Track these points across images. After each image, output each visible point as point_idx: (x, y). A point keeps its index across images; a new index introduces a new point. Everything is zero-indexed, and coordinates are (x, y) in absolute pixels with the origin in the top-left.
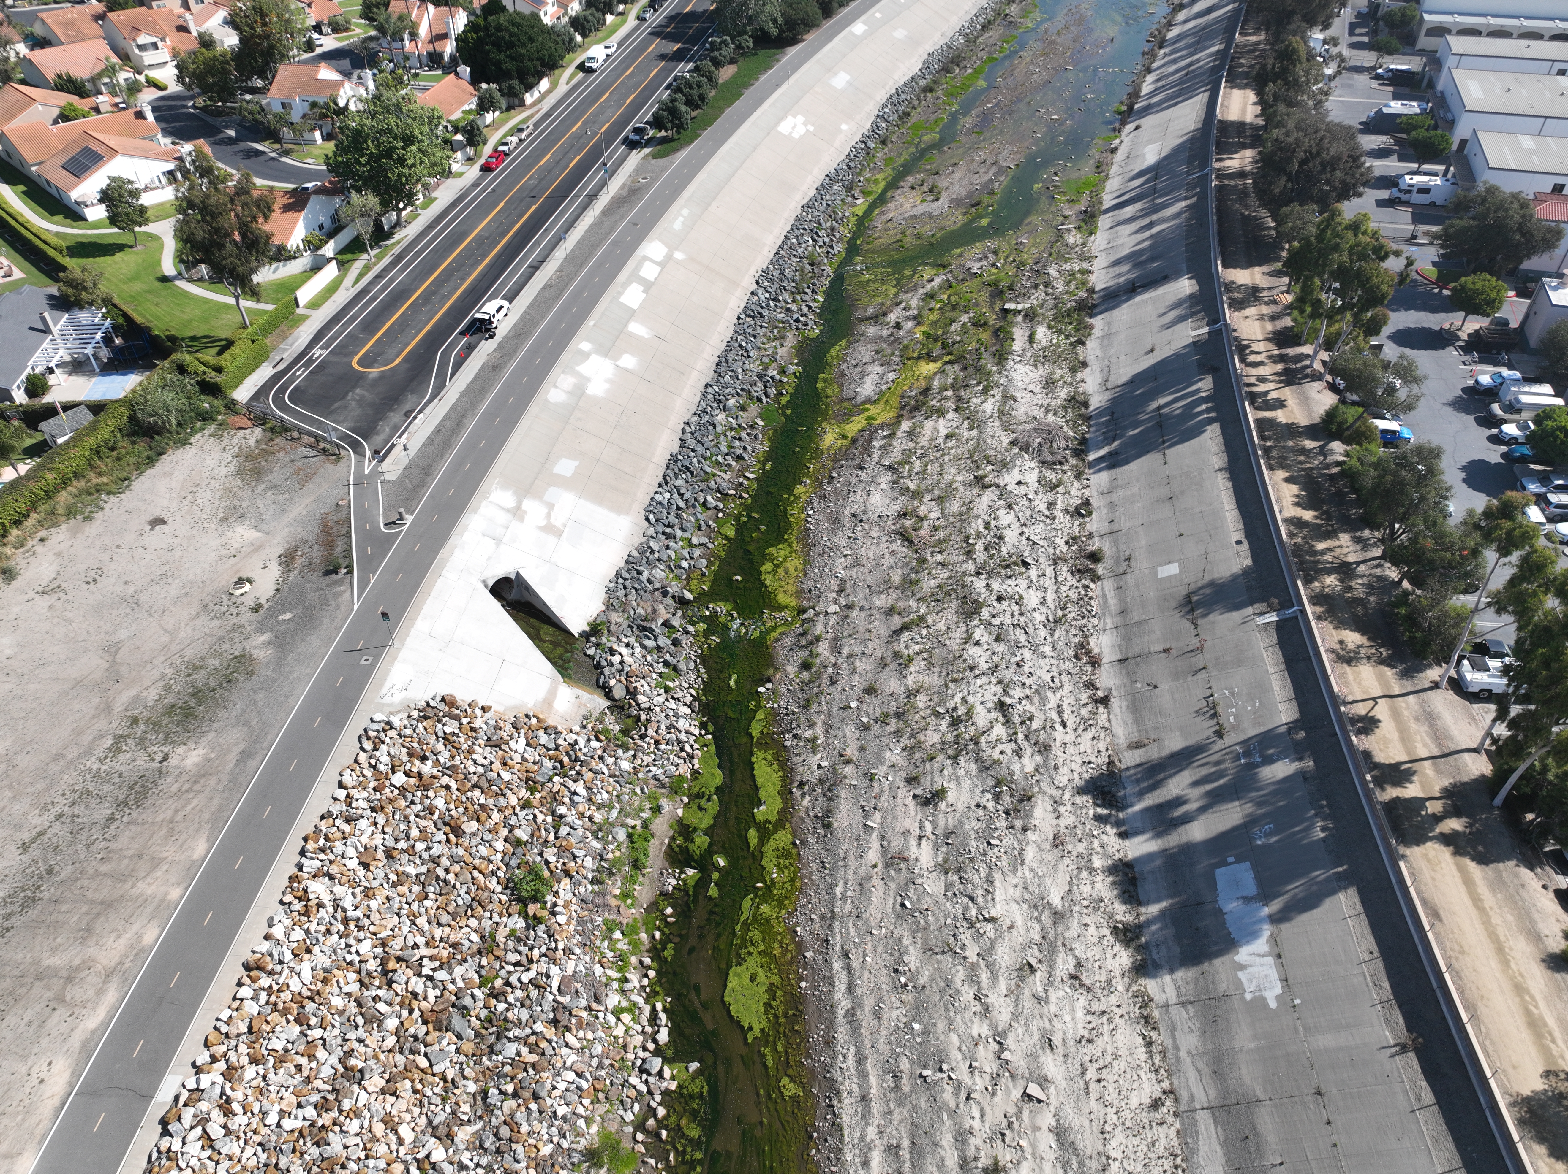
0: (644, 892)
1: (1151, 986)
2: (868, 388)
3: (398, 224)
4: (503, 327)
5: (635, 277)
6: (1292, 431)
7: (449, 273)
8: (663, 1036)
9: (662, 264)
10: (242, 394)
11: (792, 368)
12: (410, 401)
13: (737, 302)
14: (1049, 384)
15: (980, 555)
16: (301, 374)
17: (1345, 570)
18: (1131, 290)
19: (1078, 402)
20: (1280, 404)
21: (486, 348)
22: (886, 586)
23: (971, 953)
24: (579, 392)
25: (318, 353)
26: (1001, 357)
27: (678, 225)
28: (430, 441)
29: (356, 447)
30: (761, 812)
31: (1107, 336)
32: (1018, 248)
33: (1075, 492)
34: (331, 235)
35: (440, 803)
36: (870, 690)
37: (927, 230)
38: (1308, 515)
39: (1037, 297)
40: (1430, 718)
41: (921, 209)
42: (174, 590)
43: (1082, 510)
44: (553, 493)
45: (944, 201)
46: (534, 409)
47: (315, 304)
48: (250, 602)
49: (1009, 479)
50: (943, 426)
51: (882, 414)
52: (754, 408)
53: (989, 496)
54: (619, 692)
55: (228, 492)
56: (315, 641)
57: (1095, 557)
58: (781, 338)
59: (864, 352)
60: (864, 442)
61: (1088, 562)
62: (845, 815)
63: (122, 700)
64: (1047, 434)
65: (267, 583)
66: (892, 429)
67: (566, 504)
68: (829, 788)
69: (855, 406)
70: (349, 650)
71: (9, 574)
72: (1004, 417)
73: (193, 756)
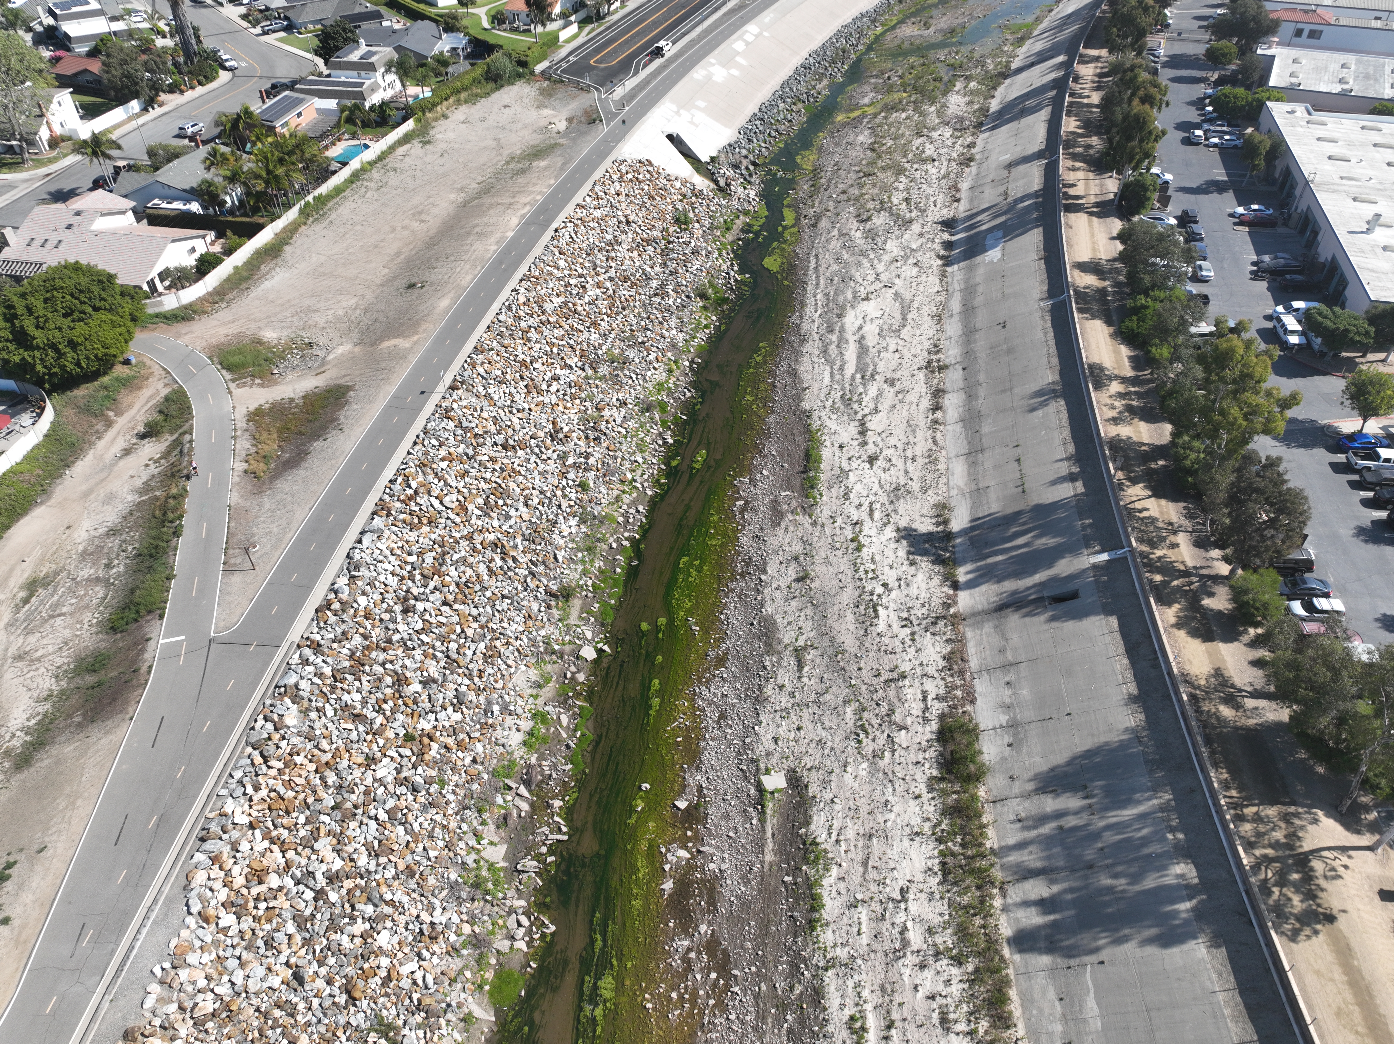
0: (730, 238)
1: (949, 269)
2: (866, 101)
3: (609, 13)
4: (668, 55)
5: (741, 38)
6: (1088, 105)
7: (637, 34)
8: (736, 268)
9: (757, 36)
10: (539, 68)
11: (824, 93)
12: (621, 76)
13: (797, 60)
14: (970, 103)
15: (910, 156)
16: (565, 65)
17: (1089, 147)
18: (1032, 65)
19: (984, 111)
20: (1088, 97)
21: (658, 62)
22: (860, 164)
23: (872, 256)
24: (709, 77)
25: (572, 58)
26: (945, 93)
27: (767, 20)
28: (633, 89)
29: (597, 89)
30: (784, 223)
31: (1010, 85)
32: (972, 51)
33: (969, 139)
34: (575, 11)
35: (646, 187)
36: (844, 192)
37: (918, 42)
38: (1080, 131)
39: (975, 71)
40: (1102, 186)
41: (916, 33)
42: (520, 125)
43: (972, 145)
44: (694, 111)
45: (931, 30)
46: (686, 79)
47: (568, 41)
48: (555, 130)
49: (935, 135)
50: (904, 115)
51: (870, 110)
52: (800, 105)
53: (921, 139)
54: (722, 183)
55: (536, 100)
56: (589, 138)
57: (971, 159)
58: (820, 80)
59: (866, 88)
60: (859, 119)
61: (967, 161)
62: (824, 223)
63: (506, 153)
64: (961, 119)
65: (562, 126)
66: (875, 116)
67: (700, 117)
68: (818, 218)
69: (857, 107)
70: (604, 140)
71: (445, 117)
72: (939, 114)
73: (543, 164)
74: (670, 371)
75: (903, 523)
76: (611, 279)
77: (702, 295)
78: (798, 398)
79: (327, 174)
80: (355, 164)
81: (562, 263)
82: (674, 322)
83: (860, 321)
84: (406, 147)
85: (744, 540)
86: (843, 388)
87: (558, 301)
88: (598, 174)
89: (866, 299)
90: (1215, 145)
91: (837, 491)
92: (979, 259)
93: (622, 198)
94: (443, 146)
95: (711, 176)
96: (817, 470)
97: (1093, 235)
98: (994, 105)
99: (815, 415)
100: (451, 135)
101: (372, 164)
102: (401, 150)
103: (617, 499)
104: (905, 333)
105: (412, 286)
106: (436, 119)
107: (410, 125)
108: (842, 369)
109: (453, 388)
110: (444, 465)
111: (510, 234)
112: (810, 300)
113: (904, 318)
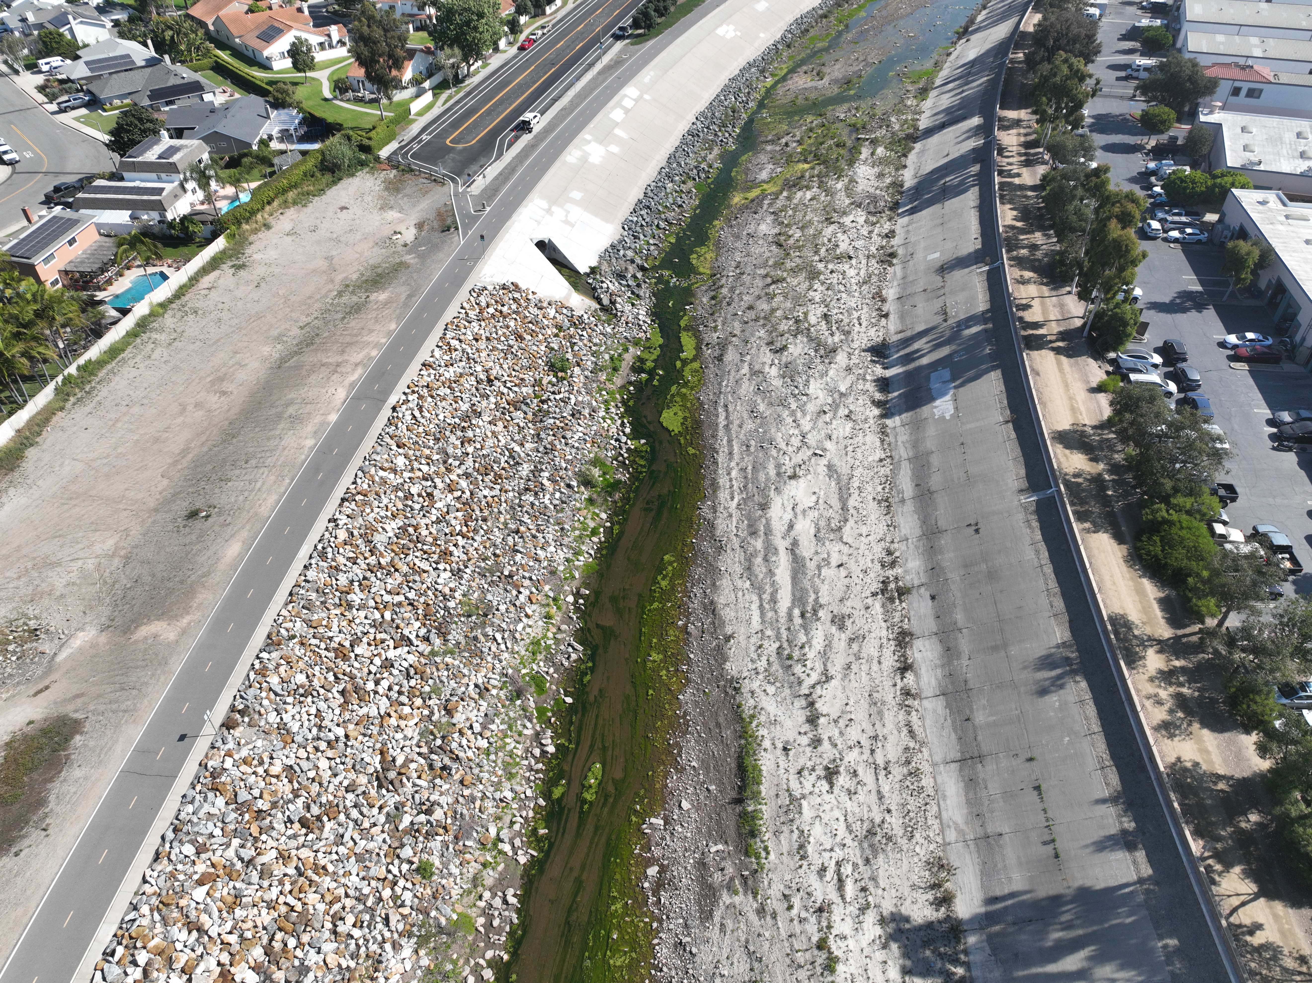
0: (619, 381)
1: (889, 422)
2: (764, 175)
3: (468, 75)
4: (537, 128)
5: (619, 105)
6: (1022, 187)
7: (501, 102)
8: (628, 430)
9: (636, 101)
10: (384, 153)
11: (716, 165)
12: (482, 161)
13: (683, 127)
14: (880, 176)
15: (823, 251)
16: (416, 147)
17: (1034, 247)
18: (943, 126)
19: (897, 185)
20: (1018, 175)
21: (526, 138)
22: (765, 265)
23: (794, 406)
24: (584, 159)
25: (425, 137)
26: (851, 163)
27: (647, 80)
28: (496, 178)
29: (453, 180)
30: (683, 355)
31: (922, 152)
32: (873, 107)
33: (887, 226)
34: (430, 75)
35: (512, 324)
36: (750, 308)
37: (813, 96)
38: (1019, 224)
39: (880, 133)
40: (1062, 306)
41: (810, 84)
42: (358, 236)
43: (890, 235)
44: (568, 206)
45: (826, 81)
46: (557, 164)
47: (421, 114)
48: (401, 242)
49: (847, 220)
50: (809, 195)
51: (771, 188)
52: (690, 184)
53: (832, 228)
54: (606, 301)
55: (381, 197)
56: (441, 255)
57: (893, 255)
58: (711, 149)
59: (763, 158)
60: (758, 201)
61: (888, 257)
62: (731, 356)
63: (339, 278)
64: (874, 199)
65: (409, 235)
66: (777, 195)
67: (577, 212)
68: (723, 346)
69: (754, 184)
70: (460, 259)
71: (267, 226)
72: (849, 191)
73: (382, 296)
75: (888, 907)
76: (467, 475)
77: (587, 482)
78: (720, 655)
80: (141, 309)
81: (401, 462)
82: (551, 532)
83: (789, 515)
84: (216, 273)
86: (778, 637)
87: (392, 526)
88: (451, 312)
89: (794, 477)
90: (1176, 240)
91: (788, 841)
92: (925, 411)
93: (482, 344)
94: (260, 271)
95: (592, 292)
96: (756, 796)
97: (1067, 386)
99: (746, 686)
100: (272, 254)
101: (164, 306)
102: (206, 281)
103: (476, 881)
104: (848, 532)
105: (193, 514)
106: (255, 231)
107: (220, 243)
108: (774, 600)
109: (229, 725)
110: (200, 893)
111: (333, 418)
112: (723, 481)
113: (844, 508)
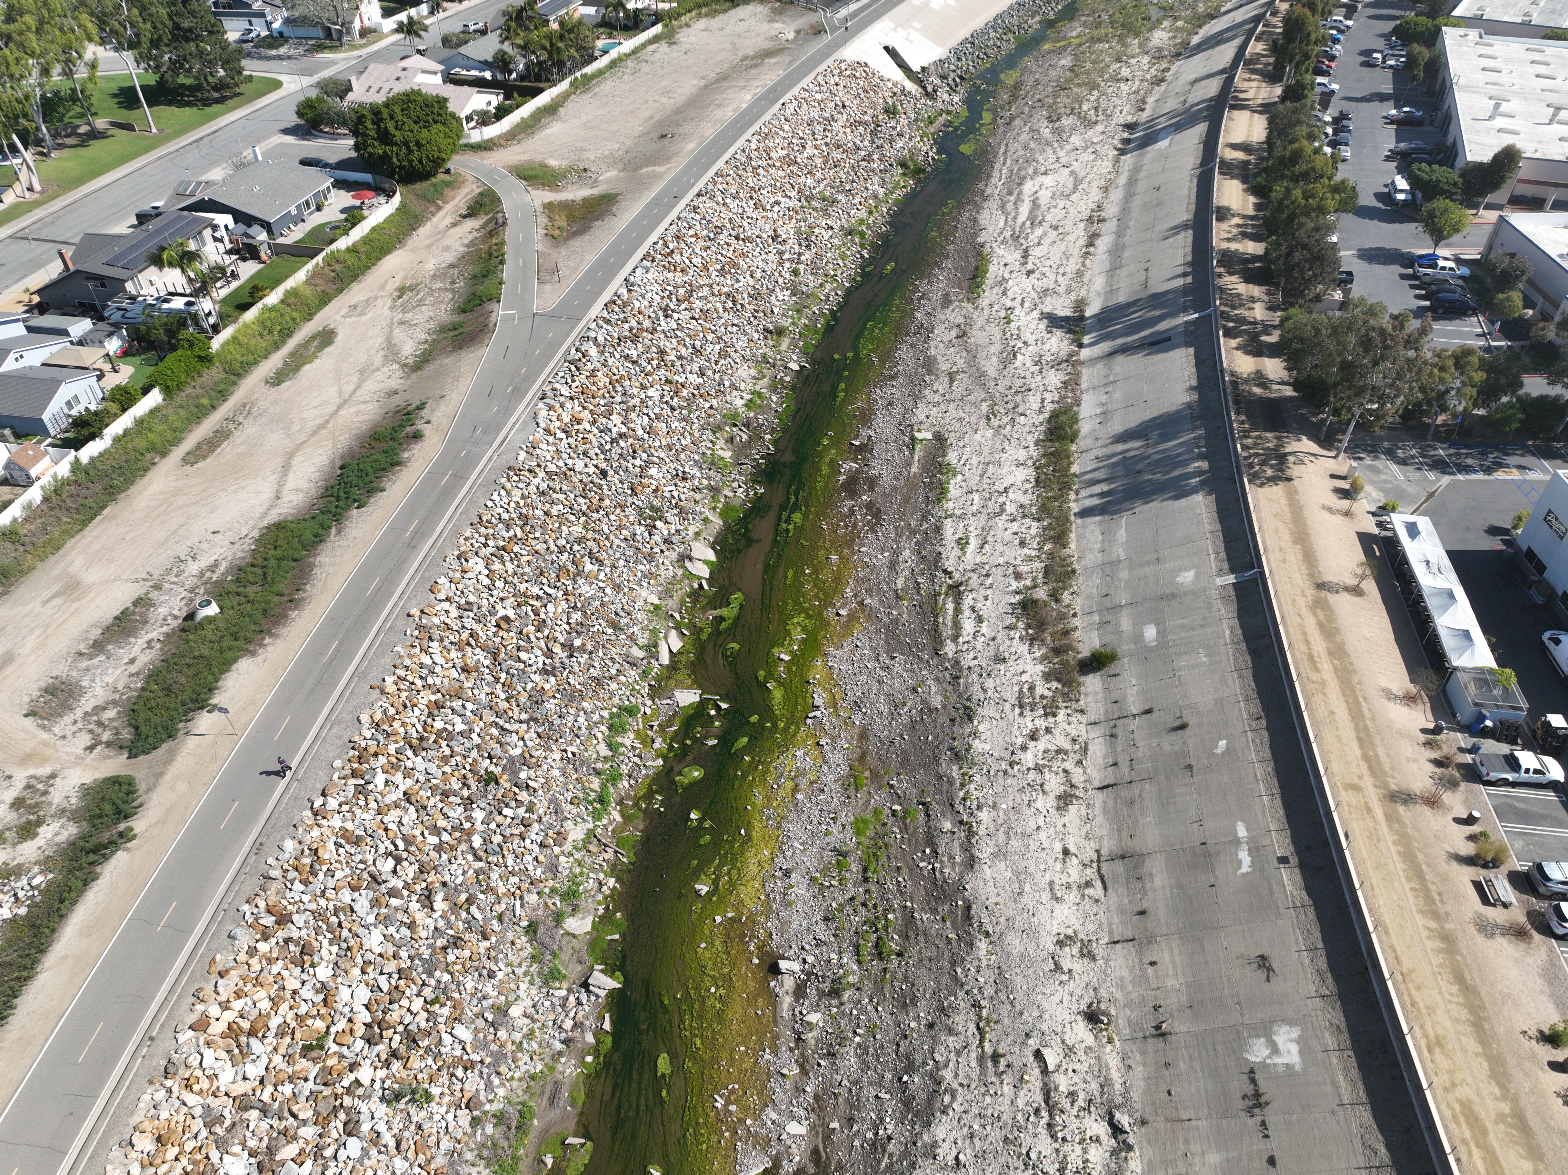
0: (932, 129)
1: (1123, 157)
2: (1074, 34)
6: (1274, 33)
8: (934, 150)
11: (1035, 27)
14: (1173, 38)
15: (1106, 76)
17: (1268, 64)
19: (1185, 44)
22: (1058, 80)
23: (1056, 145)
26: (1150, 30)
28: (854, 11)
29: (823, 10)
31: (1216, 23)
33: (1165, 65)
35: (862, 83)
36: (1040, 101)
38: (1264, 53)
39: (1185, 13)
40: (1269, 91)
42: (754, 34)
43: (1166, 70)
44: (910, 30)
48: (784, 38)
49: (1133, 61)
50: (1107, 46)
51: (1077, 41)
52: (1010, 36)
53: (1121, 64)
54: (930, 89)
55: (768, 16)
56: (814, 43)
57: (1162, 80)
58: (1033, 17)
59: (1076, 24)
60: (1064, 48)
61: (1159, 81)
62: (1017, 122)
63: (741, 54)
64: (1160, 50)
65: (791, 36)
66: (1080, 45)
67: (915, 35)
68: (1012, 119)
69: (1064, 38)
70: (828, 45)
71: (688, 25)
72: (1141, 45)
73: (773, 61)
74: (871, 212)
75: (1047, 310)
76: (826, 144)
77: (903, 165)
78: (975, 235)
79: (593, 59)
80: (613, 54)
81: (786, 128)
82: (876, 179)
83: (1037, 188)
84: (655, 46)
85: (919, 315)
86: (1014, 230)
87: (783, 153)
88: (821, 68)
89: (1045, 173)
90: (1390, 66)
91: (998, 290)
92: (1150, 148)
93: (840, 88)
94: (687, 46)
95: (920, 83)
96: (984, 277)
97: (1250, 126)
98: (1195, 40)
99: (987, 246)
100: (693, 39)
101: (628, 56)
102: (651, 48)
103: (821, 285)
104: (1073, 197)
105: (663, 136)
106: (680, 27)
107: (658, 29)
108: (1015, 218)
109: (699, 195)
110: (693, 240)
111: (745, 106)
112: (996, 174)
113: (1075, 188)
